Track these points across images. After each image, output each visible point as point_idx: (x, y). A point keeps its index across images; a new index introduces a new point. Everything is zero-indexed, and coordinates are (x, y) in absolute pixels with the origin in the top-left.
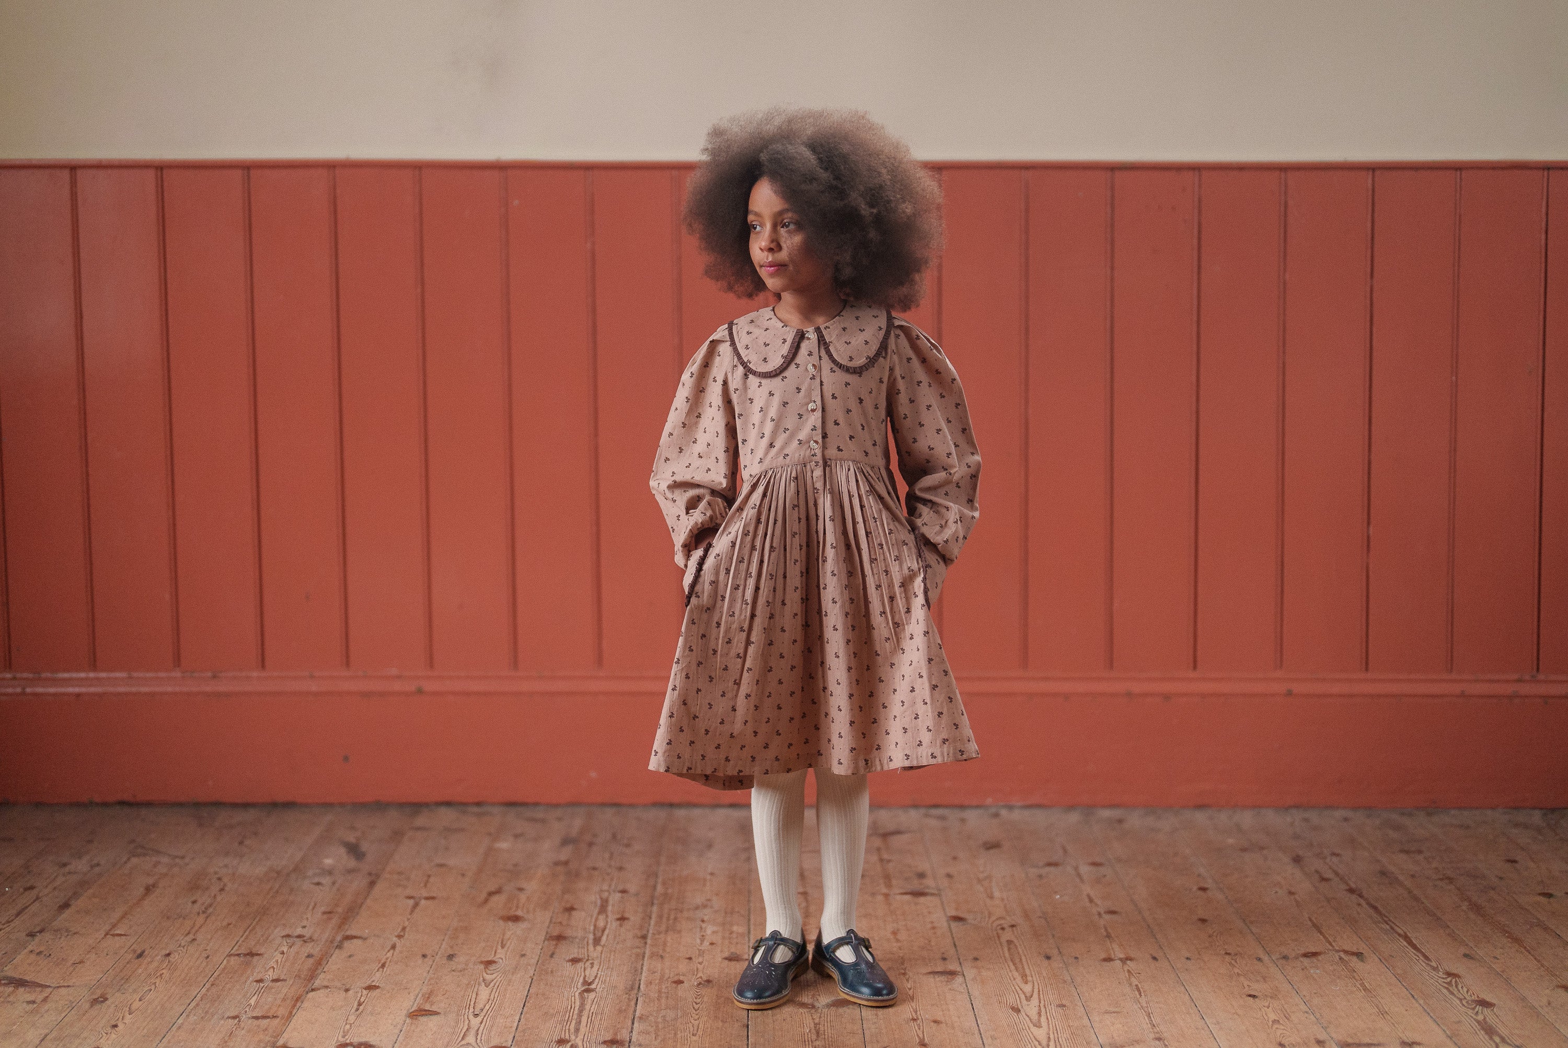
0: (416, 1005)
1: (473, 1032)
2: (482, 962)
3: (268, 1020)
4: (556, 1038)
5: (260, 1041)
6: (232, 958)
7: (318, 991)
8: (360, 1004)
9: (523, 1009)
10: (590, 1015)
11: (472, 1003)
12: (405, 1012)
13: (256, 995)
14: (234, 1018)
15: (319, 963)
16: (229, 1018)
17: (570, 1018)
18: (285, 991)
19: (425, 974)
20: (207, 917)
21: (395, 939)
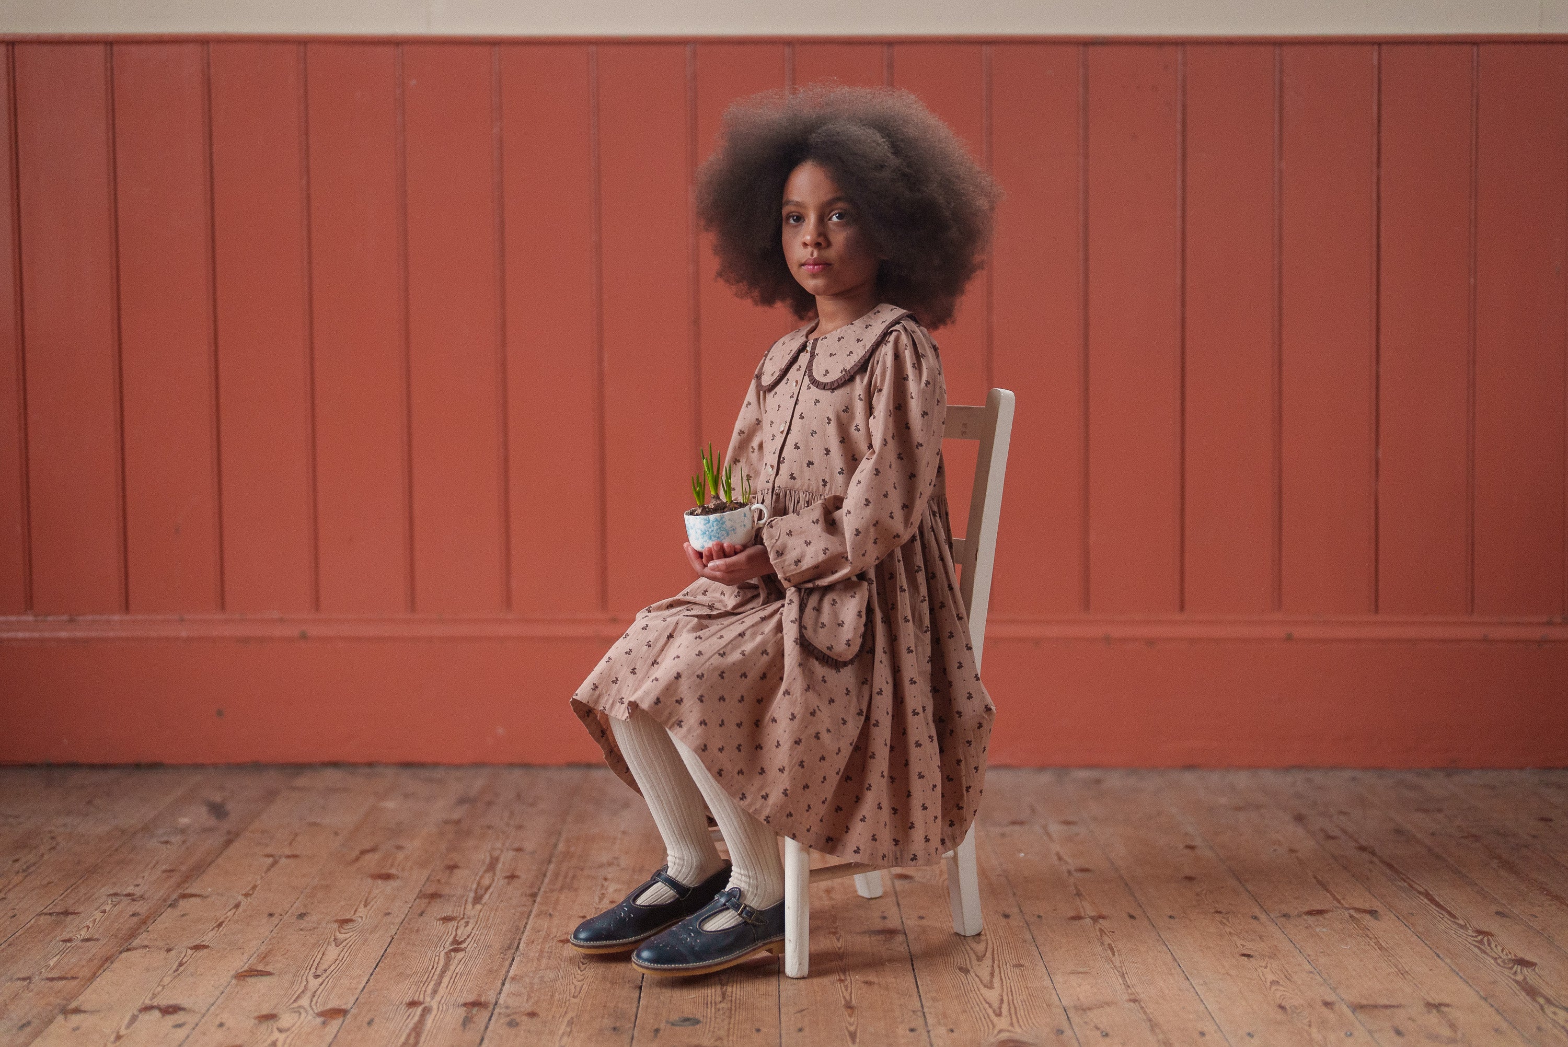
0: (247, 965)
1: (309, 994)
2: (336, 921)
3: (65, 982)
4: (408, 999)
5: (47, 1004)
6: (42, 918)
7: (135, 952)
8: (181, 965)
9: (375, 969)
10: (454, 976)
11: (315, 964)
12: (232, 973)
13: (59, 956)
14: (24, 979)
15: (144, 922)
16: (18, 979)
17: (430, 978)
18: (94, 951)
19: (267, 933)
20: (26, 876)
21: (240, 898)
